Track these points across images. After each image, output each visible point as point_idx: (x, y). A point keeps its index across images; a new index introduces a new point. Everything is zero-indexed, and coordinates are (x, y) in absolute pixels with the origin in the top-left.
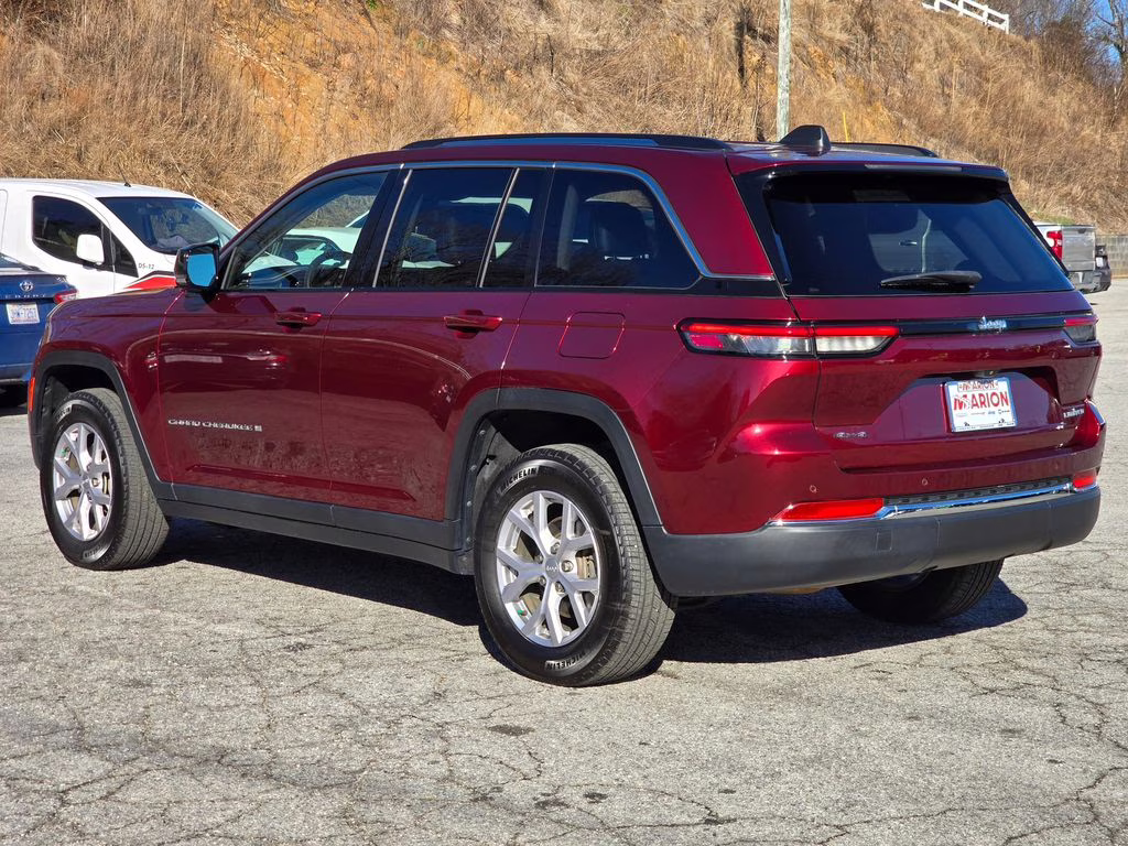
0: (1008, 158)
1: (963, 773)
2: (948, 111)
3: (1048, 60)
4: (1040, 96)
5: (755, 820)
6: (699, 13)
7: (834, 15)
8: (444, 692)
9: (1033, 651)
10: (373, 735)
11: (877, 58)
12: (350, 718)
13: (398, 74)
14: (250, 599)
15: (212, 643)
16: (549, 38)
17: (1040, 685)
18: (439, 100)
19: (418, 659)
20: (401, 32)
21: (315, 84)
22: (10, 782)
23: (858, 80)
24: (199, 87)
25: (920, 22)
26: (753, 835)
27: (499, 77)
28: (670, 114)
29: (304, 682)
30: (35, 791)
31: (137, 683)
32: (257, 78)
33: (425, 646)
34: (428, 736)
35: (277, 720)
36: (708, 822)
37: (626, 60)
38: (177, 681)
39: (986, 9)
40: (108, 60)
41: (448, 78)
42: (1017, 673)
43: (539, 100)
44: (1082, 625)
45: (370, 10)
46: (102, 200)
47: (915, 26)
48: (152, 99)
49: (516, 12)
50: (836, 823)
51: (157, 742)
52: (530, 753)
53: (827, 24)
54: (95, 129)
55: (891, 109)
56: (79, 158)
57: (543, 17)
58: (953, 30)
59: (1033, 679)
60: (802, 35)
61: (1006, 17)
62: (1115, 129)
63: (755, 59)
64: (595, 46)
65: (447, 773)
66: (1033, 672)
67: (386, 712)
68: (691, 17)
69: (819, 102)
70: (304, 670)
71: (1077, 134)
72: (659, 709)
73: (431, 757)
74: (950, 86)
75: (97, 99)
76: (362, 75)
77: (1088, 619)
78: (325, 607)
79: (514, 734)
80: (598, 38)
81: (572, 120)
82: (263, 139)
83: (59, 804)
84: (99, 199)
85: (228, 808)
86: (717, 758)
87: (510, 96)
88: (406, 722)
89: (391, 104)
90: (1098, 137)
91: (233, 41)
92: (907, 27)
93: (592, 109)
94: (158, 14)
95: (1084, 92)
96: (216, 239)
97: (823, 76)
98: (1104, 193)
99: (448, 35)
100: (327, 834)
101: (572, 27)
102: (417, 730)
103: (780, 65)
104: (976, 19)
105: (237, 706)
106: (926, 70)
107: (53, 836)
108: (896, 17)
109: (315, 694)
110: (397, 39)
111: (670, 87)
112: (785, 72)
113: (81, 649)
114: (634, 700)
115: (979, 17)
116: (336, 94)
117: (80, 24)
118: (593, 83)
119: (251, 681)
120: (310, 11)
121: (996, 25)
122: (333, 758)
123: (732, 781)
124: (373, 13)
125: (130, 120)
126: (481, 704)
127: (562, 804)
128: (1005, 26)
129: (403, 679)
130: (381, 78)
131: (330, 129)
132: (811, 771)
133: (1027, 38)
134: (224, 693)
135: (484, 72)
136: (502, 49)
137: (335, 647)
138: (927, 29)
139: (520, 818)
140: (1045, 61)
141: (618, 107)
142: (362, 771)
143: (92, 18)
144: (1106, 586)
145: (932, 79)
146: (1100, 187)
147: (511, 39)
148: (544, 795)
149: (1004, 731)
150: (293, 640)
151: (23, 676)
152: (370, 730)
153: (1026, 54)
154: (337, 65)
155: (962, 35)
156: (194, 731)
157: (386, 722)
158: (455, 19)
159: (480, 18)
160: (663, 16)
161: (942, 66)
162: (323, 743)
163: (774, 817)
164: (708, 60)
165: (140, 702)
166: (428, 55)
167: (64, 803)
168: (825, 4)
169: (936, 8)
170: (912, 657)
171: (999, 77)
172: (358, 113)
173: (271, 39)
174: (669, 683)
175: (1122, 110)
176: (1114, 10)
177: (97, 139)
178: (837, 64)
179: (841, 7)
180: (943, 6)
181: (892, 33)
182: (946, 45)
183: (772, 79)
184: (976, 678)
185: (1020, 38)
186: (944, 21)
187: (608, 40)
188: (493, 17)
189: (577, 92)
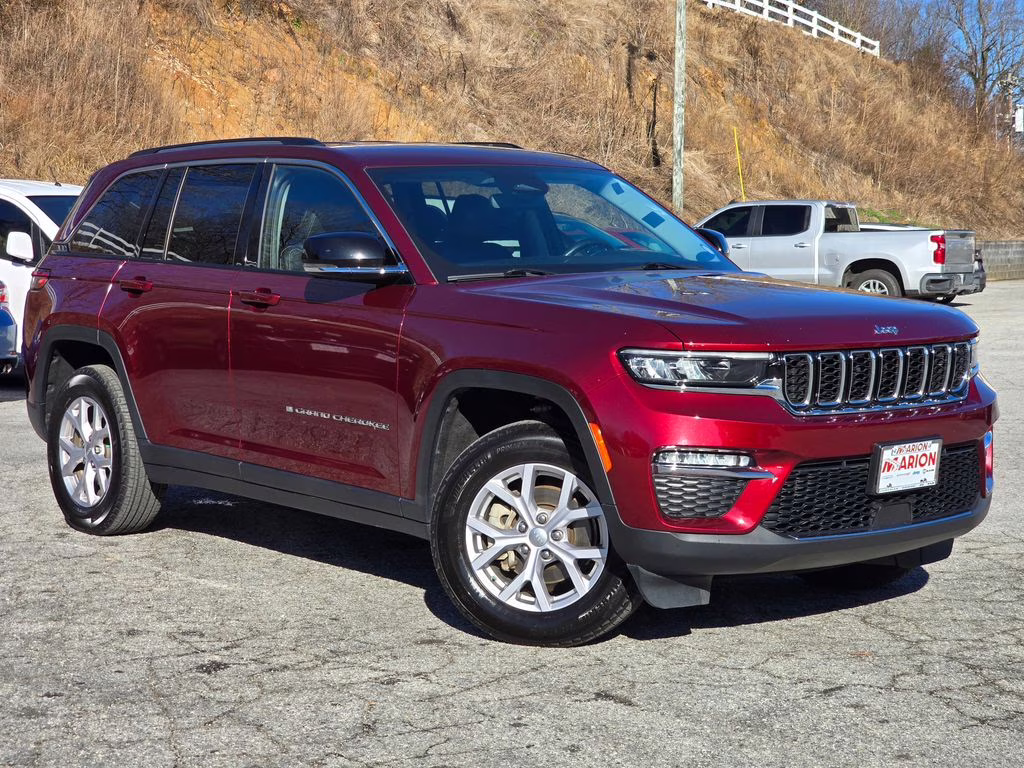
0: (883, 171)
2: (827, 127)
4: (908, 114)
6: (599, 36)
7: (723, 39)
8: (374, 723)
9: (1013, 670)
11: (761, 79)
13: (321, 87)
14: (163, 609)
15: (118, 662)
16: (462, 57)
18: (360, 111)
19: (344, 681)
20: (324, 50)
21: (242, 96)
23: (745, 99)
24: (134, 99)
25: (801, 49)
27: (415, 92)
28: (574, 127)
29: (217, 710)
31: (30, 713)
32: (189, 91)
33: (352, 665)
35: (185, 759)
37: (533, 77)
38: (76, 709)
39: (859, 37)
40: (46, 72)
41: (368, 92)
43: (452, 114)
45: (296, 29)
46: (32, 198)
47: (796, 50)
48: (87, 107)
49: (430, 32)
53: (716, 47)
54: (33, 136)
55: (775, 125)
56: (17, 163)
57: (456, 37)
58: (831, 55)
60: (695, 57)
61: (877, 44)
62: (977, 146)
64: (505, 64)
67: (309, 749)
68: (592, 39)
69: (710, 118)
70: (218, 695)
71: (944, 149)
72: (616, 745)
74: (829, 105)
75: (36, 107)
76: (286, 89)
78: (244, 617)
80: (507, 57)
81: (483, 131)
84: (28, 197)
87: (426, 109)
89: (315, 116)
90: (963, 153)
91: (166, 56)
92: (789, 52)
93: (503, 122)
94: (94, 30)
95: (949, 111)
97: (713, 95)
98: (970, 203)
99: (367, 51)
101: (483, 47)
103: (676, 82)
104: (850, 46)
105: (141, 741)
106: (807, 91)
108: (778, 42)
109: (229, 726)
110: (320, 56)
111: (572, 101)
112: (681, 89)
114: (586, 733)
115: (853, 44)
116: (262, 106)
117: (20, 38)
118: (505, 99)
119: (159, 709)
120: (239, 30)
121: (868, 50)
124: (298, 32)
125: (66, 128)
126: (415, 738)
128: (876, 52)
129: (328, 707)
130: (304, 91)
133: (897, 63)
134: (127, 725)
135: (402, 87)
136: (419, 66)
137: (253, 666)
138: (807, 53)
140: (914, 83)
141: (526, 120)
143: (33, 33)
145: (812, 98)
146: (967, 198)
147: (428, 57)
150: (207, 659)
153: (896, 77)
154: (264, 79)
155: (838, 58)
158: (374, 38)
159: (397, 38)
160: (567, 36)
161: (822, 87)
164: (607, 79)
165: (32, 737)
166: (349, 71)
168: (714, 29)
169: (814, 34)
170: (883, 679)
171: (873, 98)
172: (283, 124)
173: (201, 54)
174: (623, 710)
175: (984, 129)
176: (968, 39)
177: (35, 145)
178: (726, 84)
179: (728, 31)
180: (820, 33)
181: (775, 56)
182: (824, 68)
183: (667, 97)
184: (960, 705)
185: (891, 63)
186: (822, 46)
187: (516, 59)
188: (410, 37)
189: (488, 106)
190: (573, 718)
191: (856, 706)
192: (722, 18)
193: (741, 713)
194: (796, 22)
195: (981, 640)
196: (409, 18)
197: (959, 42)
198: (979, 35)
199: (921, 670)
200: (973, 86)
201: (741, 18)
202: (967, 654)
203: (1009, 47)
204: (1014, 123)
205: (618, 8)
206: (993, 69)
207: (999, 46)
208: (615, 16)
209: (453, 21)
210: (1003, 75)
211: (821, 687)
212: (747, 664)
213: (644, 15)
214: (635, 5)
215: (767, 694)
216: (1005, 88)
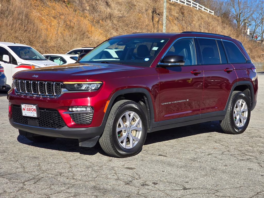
1: (242, 178)
3: (223, 22)
4: (221, 30)
5: (196, 189)
6: (144, 9)
7: (175, 10)
8: (111, 160)
9: (248, 151)
10: (97, 169)
11: (184, 20)
12: (90, 166)
13: (75, 20)
16: (110, 13)
17: (253, 159)
18: (85, 27)
21: (55, 22)
22: (9, 180)
23: (180, 25)
24: (28, 22)
25: (194, 12)
26: (196, 192)
27: (98, 22)
29: (76, 157)
30: (16, 182)
31: (35, 158)
32: (42, 21)
34: (110, 170)
35: (72, 166)
36: (184, 189)
37: (127, 19)
38: (45, 157)
39: (209, 10)
40: (6, 15)
41: (86, 22)
42: (247, 156)
43: (107, 28)
44: (258, 146)
46: (9, 47)
47: (193, 13)
49: (102, 7)
50: (215, 189)
51: (44, 171)
52: (136, 174)
53: (173, 12)
57: (108, 8)
58: (202, 14)
59: (251, 157)
60: (168, 14)
61: (213, 12)
62: (238, 38)
63: (157, 20)
64: (120, 15)
65: (117, 178)
66: (250, 156)
67: (98, 164)
68: (142, 9)
72: (165, 164)
73: (112, 174)
74: (201, 27)
75: (4, 24)
76: (66, 21)
77: (259, 144)
79: (131, 169)
80: (121, 13)
81: (115, 32)
82: (43, 34)
83: (23, 185)
84: (8, 46)
85: (66, 186)
86: (182, 175)
87: (101, 26)
88: (104, 167)
89: (73, 27)
91: (36, 12)
92: (191, 13)
93: (120, 30)
95: (231, 29)
96: (36, 57)
97: (172, 24)
99: (86, 12)
100: (92, 192)
101: (115, 11)
102: (108, 168)
103: (164, 21)
104: (206, 12)
105: (61, 163)
106: (196, 23)
107: (23, 192)
108: (189, 11)
109: (80, 160)
110: (74, 12)
111: (137, 25)
112: (165, 22)
113: (19, 150)
115: (207, 12)
116: (60, 25)
118: (120, 24)
119: (63, 157)
120: (54, 5)
121: (211, 13)
122: (88, 174)
123: (187, 180)
124: (68, 6)
125: (12, 30)
127: (147, 185)
128: (213, 14)
130: (70, 21)
131: (59, 33)
132: (205, 177)
133: (218, 17)
134: (57, 160)
135: (95, 21)
136: (99, 15)
138: (196, 14)
139: (138, 188)
140: (222, 22)
141: (126, 30)
142: (96, 177)
144: (260, 137)
145: (197, 25)
147: (101, 13)
148: (142, 183)
149: (248, 169)
151: (6, 156)
152: (96, 168)
153: (218, 20)
154: (60, 18)
155: (204, 15)
156: (52, 168)
157: (99, 166)
158: (88, 8)
159: (94, 8)
160: (136, 8)
161: (199, 22)
162: (85, 171)
163: (200, 188)
164: (146, 19)
165: (37, 162)
166: (81, 16)
167: (24, 185)
168: (173, 7)
169: (198, 9)
170: (221, 152)
171: (212, 25)
172: (65, 29)
173: (44, 11)
174: (165, 158)
175: (240, 34)
176: (236, 11)
177: (4, 34)
178: (176, 21)
179: (176, 8)
180: (199, 9)
181: (188, 14)
182: (200, 18)
183: (161, 24)
184: (237, 157)
185: (216, 17)
186: (199, 12)
187: (123, 14)
188: (97, 8)
189: (116, 26)
190: (155, 159)
191: (215, 157)
192: (175, 4)
193: (190, 158)
194: (193, 6)
195: (241, 146)
196: (96, 3)
197: (233, 12)
198: (238, 9)
199: (228, 151)
200: (237, 23)
201: (179, 5)
202: (238, 148)
203: (246, 13)
204: (247, 32)
205: (149, 2)
206: (242, 19)
207: (243, 13)
208: (148, 4)
209: (107, 4)
210: (244, 20)
211: (207, 154)
212: (191, 150)
213: (155, 3)
214: (153, 1)
215: (196, 155)
216: (245, 24)
